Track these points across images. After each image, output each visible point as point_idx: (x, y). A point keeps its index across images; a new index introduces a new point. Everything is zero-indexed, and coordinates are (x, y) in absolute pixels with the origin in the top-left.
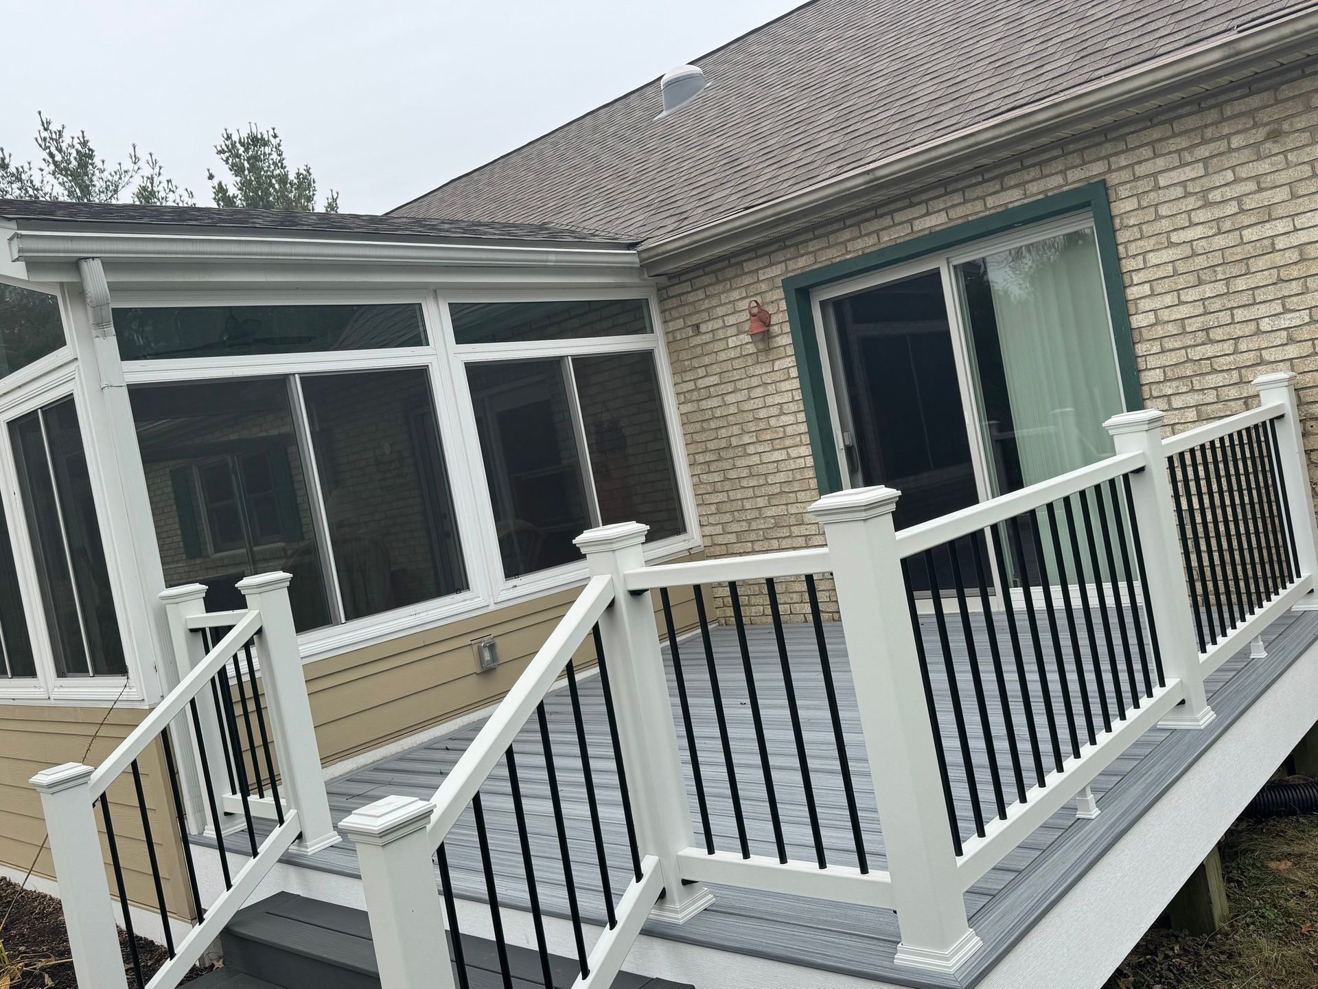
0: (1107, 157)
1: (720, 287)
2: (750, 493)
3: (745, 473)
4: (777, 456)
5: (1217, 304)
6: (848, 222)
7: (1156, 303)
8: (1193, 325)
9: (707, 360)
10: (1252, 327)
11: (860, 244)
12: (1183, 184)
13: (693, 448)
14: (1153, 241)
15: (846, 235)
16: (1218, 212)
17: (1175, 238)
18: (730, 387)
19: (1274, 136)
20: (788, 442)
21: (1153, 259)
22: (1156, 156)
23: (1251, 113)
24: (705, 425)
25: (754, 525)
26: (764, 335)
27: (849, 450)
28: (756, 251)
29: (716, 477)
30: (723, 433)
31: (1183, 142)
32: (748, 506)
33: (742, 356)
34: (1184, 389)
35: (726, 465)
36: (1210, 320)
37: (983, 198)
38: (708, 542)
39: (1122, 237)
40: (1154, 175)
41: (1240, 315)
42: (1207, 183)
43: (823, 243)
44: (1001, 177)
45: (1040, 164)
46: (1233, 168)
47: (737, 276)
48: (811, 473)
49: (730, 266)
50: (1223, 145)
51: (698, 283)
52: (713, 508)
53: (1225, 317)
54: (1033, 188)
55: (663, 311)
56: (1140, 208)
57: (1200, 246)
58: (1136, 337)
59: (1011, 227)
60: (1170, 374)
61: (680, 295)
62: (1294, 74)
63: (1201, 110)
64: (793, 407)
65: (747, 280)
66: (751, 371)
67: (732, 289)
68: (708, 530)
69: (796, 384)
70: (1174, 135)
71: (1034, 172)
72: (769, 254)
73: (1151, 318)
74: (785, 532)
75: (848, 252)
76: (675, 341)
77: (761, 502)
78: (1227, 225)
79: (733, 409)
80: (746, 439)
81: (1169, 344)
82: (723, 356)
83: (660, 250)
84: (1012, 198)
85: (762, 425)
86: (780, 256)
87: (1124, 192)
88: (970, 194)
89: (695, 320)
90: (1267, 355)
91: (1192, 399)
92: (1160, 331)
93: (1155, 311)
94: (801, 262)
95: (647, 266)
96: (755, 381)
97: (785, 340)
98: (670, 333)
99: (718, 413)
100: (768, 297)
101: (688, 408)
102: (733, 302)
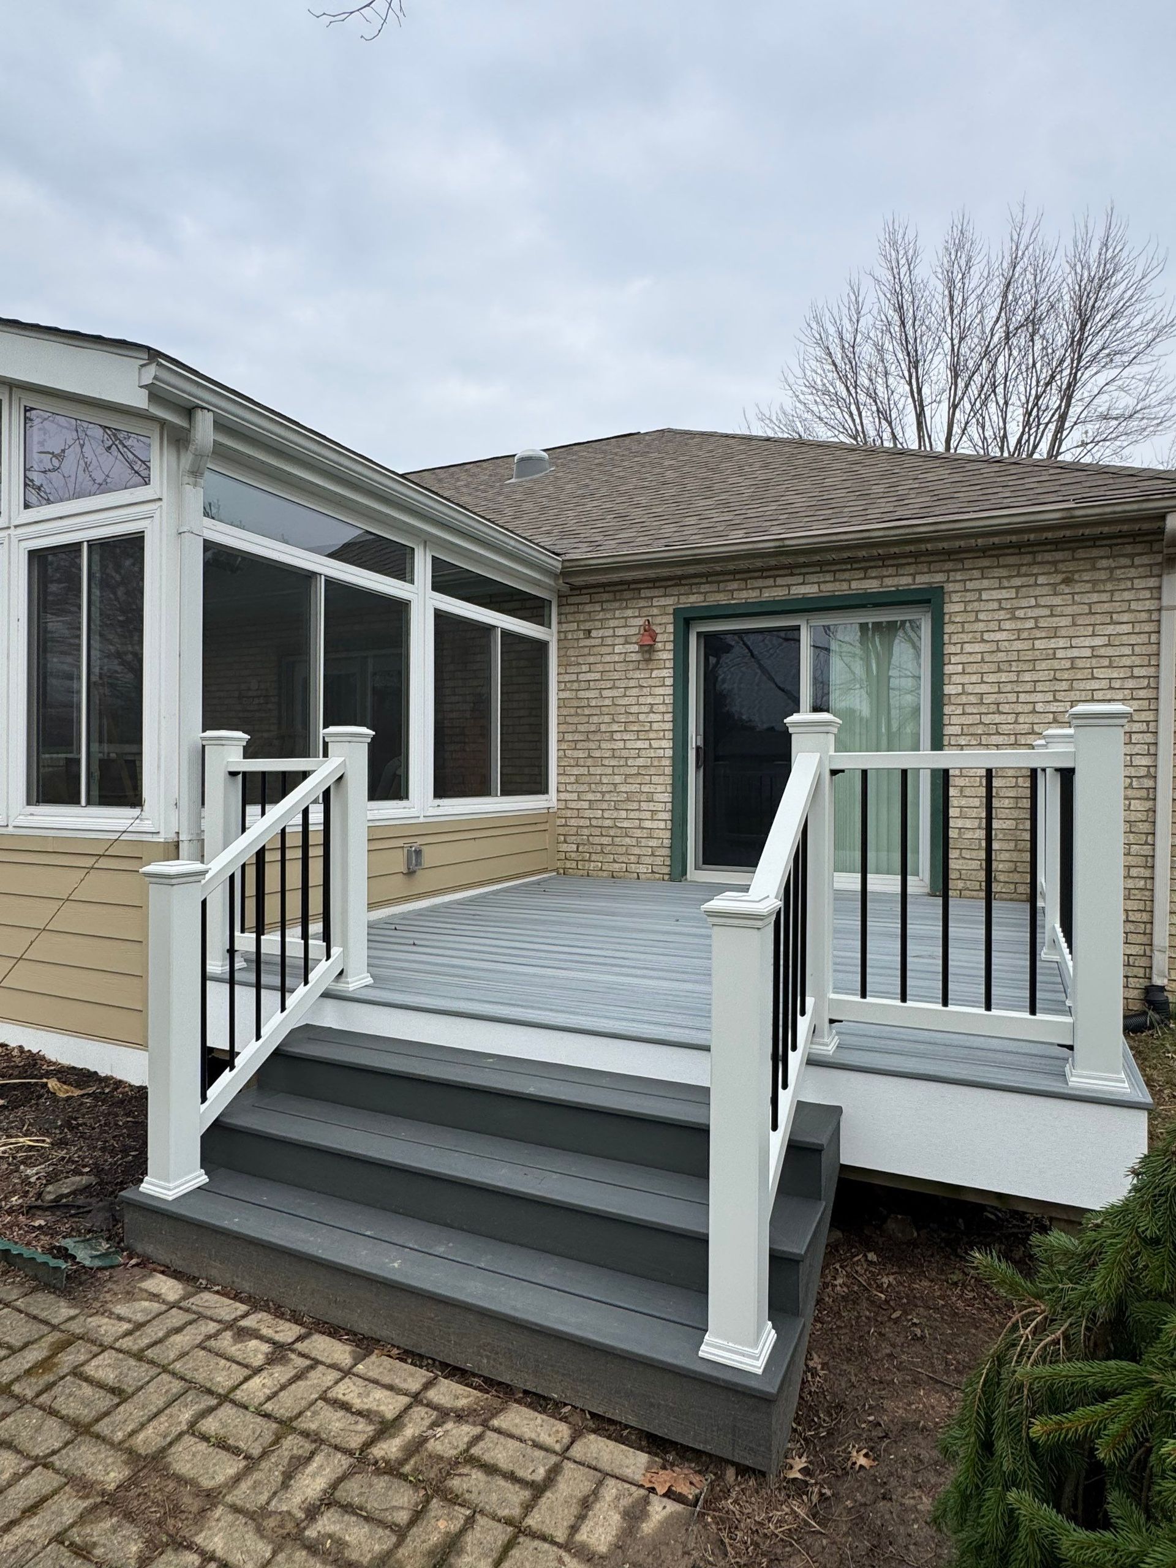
0: (948, 571)
1: (617, 604)
2: (609, 771)
3: (608, 754)
4: (639, 744)
5: (1009, 688)
6: (737, 576)
7: (966, 679)
8: (988, 699)
9: (592, 659)
10: (1030, 707)
11: (744, 594)
12: (999, 600)
13: (563, 728)
14: (970, 635)
15: (734, 585)
16: (1019, 625)
17: (986, 636)
18: (609, 684)
19: (1067, 581)
20: (652, 735)
21: (968, 648)
22: (983, 578)
23: (1055, 563)
24: (579, 711)
25: (607, 797)
26: (648, 650)
27: (698, 748)
28: (654, 583)
29: (581, 754)
30: (595, 719)
31: (1004, 572)
32: (605, 780)
33: (625, 661)
34: (974, 743)
35: (592, 745)
36: (1002, 698)
37: (849, 581)
38: (562, 805)
39: (948, 629)
40: (980, 591)
41: (1023, 697)
42: (1015, 603)
43: (714, 587)
44: (866, 569)
45: (897, 566)
46: (1036, 597)
47: (633, 598)
48: (668, 762)
49: (629, 589)
50: (1032, 580)
51: (596, 597)
52: (573, 779)
53: (1012, 697)
54: (888, 581)
55: (559, 614)
56: (965, 611)
57: (1004, 645)
58: (946, 700)
59: (864, 606)
60: (965, 731)
61: (578, 604)
62: (1088, 544)
63: (1020, 554)
64: (662, 708)
65: (642, 603)
66: (630, 675)
67: (627, 608)
68: (563, 796)
69: (670, 691)
70: (998, 567)
71: (892, 571)
72: (666, 587)
73: (960, 689)
74: (635, 806)
75: (734, 599)
76: (566, 639)
77: (618, 779)
78: (1025, 635)
79: (608, 702)
80: (615, 727)
81: (969, 709)
82: (608, 659)
83: (582, 563)
84: (872, 585)
85: (632, 718)
86: (675, 591)
87: (955, 598)
88: (839, 576)
89: (587, 626)
90: (1037, 729)
92: (964, 699)
93: (963, 685)
94: (693, 599)
95: (565, 573)
96: (632, 683)
97: (666, 655)
98: (565, 632)
99: (593, 703)
100: (658, 620)
101: (567, 694)
102: (626, 618)
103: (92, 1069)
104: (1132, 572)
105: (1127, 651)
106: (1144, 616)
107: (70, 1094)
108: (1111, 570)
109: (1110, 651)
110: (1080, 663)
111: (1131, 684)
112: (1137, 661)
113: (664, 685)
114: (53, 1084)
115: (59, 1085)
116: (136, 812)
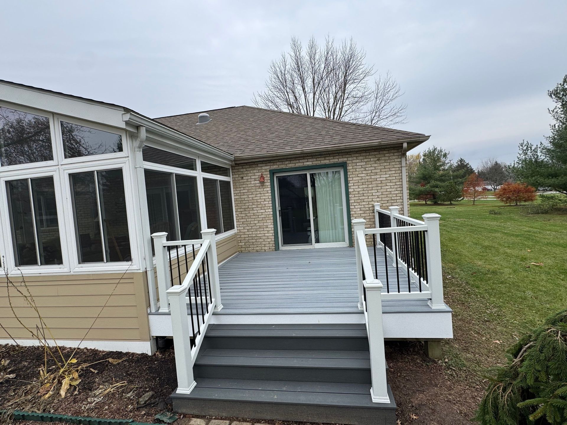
0: (347, 158)
1: (251, 169)
2: (253, 220)
3: (252, 214)
4: (262, 211)
5: (365, 189)
6: (288, 160)
7: (354, 187)
8: (361, 192)
9: (244, 186)
10: (371, 194)
11: (290, 165)
12: (361, 165)
13: (237, 207)
14: (355, 175)
15: (287, 162)
16: (367, 172)
17: (359, 175)
18: (251, 193)
19: (378, 160)
20: (266, 208)
21: (354, 179)
22: (357, 159)
23: (375, 155)
24: (241, 202)
25: (253, 228)
26: (262, 183)
27: (279, 211)
29: (243, 215)
30: (247, 204)
31: (362, 158)
32: (252, 222)
33: (255, 186)
34: (358, 204)
35: (247, 212)
36: (364, 192)
38: (239, 231)
39: (349, 173)
40: (356, 163)
41: (369, 192)
42: (366, 166)
43: (281, 163)
45: (334, 156)
46: (371, 164)
47: (256, 167)
48: (271, 216)
49: (254, 164)
50: (369, 160)
51: (244, 167)
52: (241, 223)
53: (367, 192)
54: (331, 161)
56: (353, 169)
57: (363, 178)
58: (350, 193)
60: (355, 201)
61: (238, 169)
62: (383, 150)
63: (366, 152)
64: (268, 200)
65: (259, 168)
66: (257, 190)
67: (254, 170)
68: (239, 228)
69: (270, 194)
70: (361, 156)
71: (332, 158)
72: (266, 163)
74: (262, 229)
75: (287, 166)
76: (235, 180)
77: (256, 222)
78: (369, 175)
79: (251, 199)
80: (254, 206)
81: (356, 196)
82: (249, 185)
83: (241, 157)
84: (327, 162)
85: (259, 203)
86: (269, 164)
87: (350, 165)
88: (318, 159)
89: (242, 176)
90: (374, 200)
91: (359, 207)
92: (354, 193)
93: (354, 189)
94: (275, 167)
95: (234, 161)
96: (258, 193)
97: (268, 184)
98: (235, 178)
99: (246, 199)
100: (264, 173)
101: (237, 197)
102: (254, 173)
103: (120, 351)
104: (394, 157)
105: (394, 178)
106: (398, 169)
107: (117, 362)
108: (389, 157)
109: (390, 178)
110: (383, 182)
111: (396, 187)
112: (397, 181)
113: (268, 193)
114: (110, 360)
115: (113, 359)
116: (130, 263)
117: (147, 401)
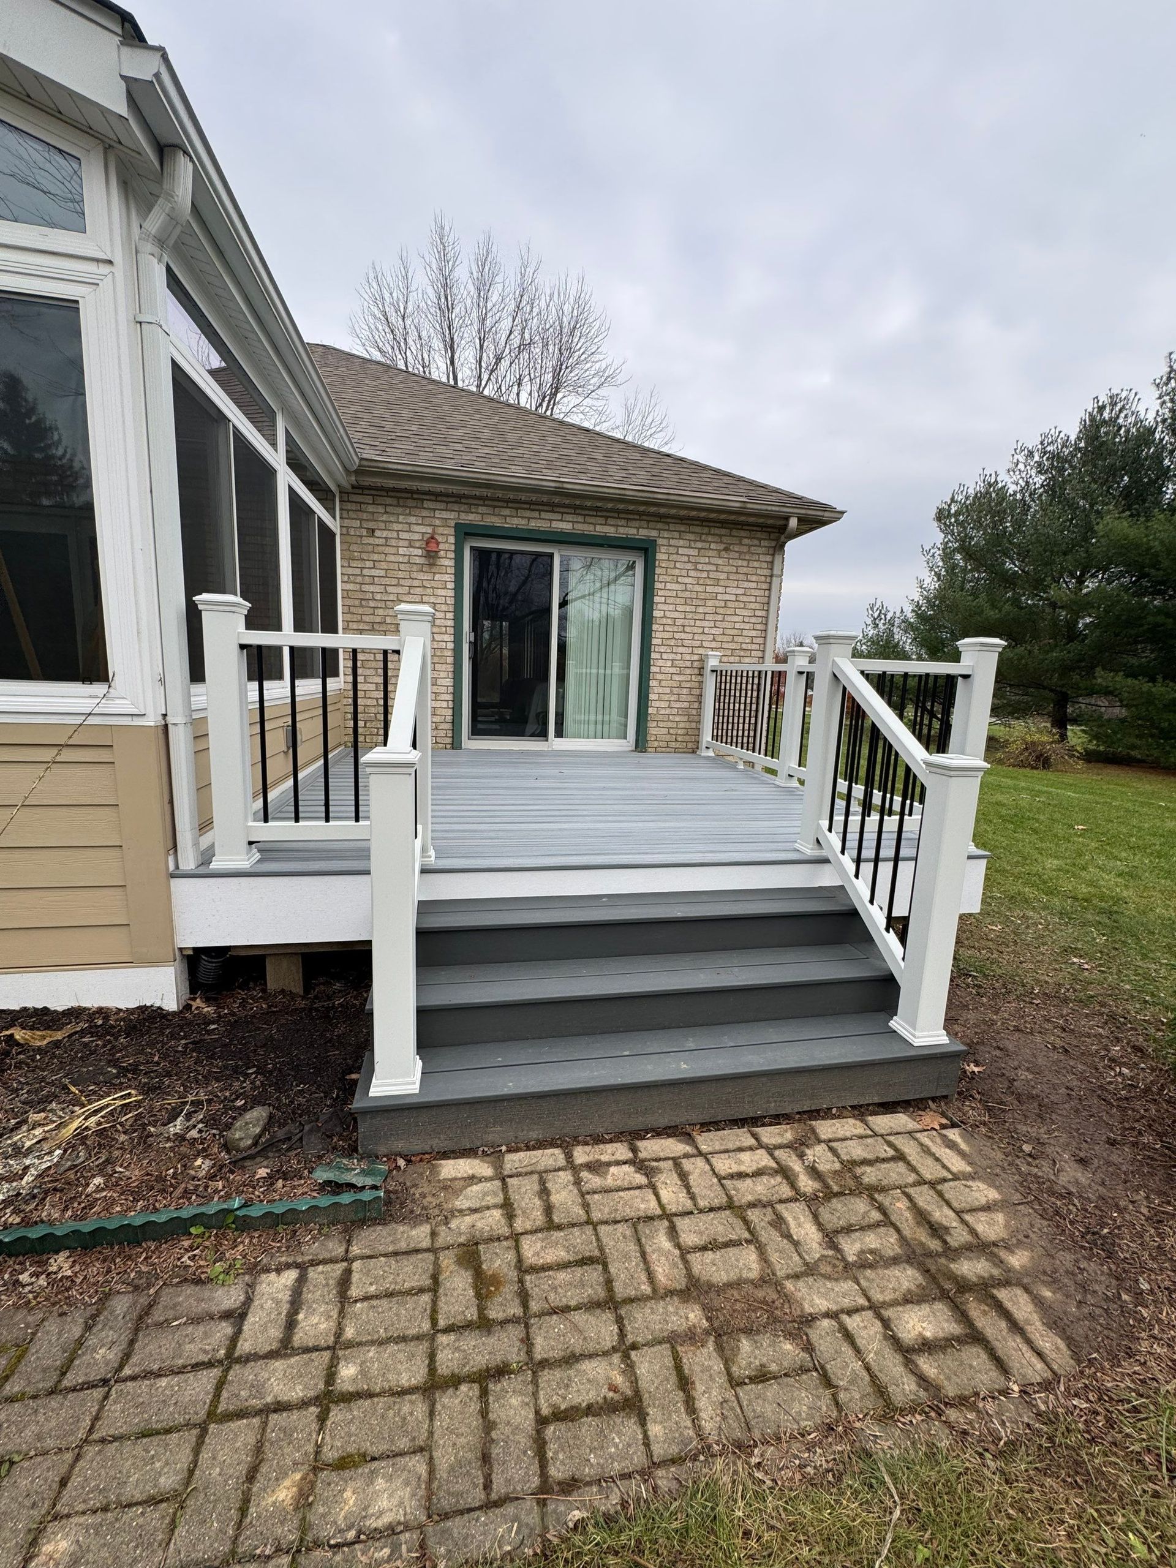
0: (660, 530)
1: (400, 510)
5: (690, 616)
6: (510, 505)
7: (666, 607)
8: (679, 622)
9: (376, 557)
10: (701, 630)
11: (514, 521)
12: (689, 556)
13: (348, 617)
14: (670, 577)
15: (507, 512)
16: (699, 574)
17: (680, 580)
18: (394, 582)
19: (726, 549)
21: (669, 586)
22: (680, 538)
24: (364, 603)
26: (431, 556)
27: (470, 642)
28: (437, 496)
30: (380, 612)
31: (692, 537)
33: (409, 563)
34: (669, 651)
36: (686, 622)
37: (595, 525)
39: (656, 571)
40: (678, 547)
41: (698, 623)
42: (698, 559)
43: (489, 510)
44: (607, 517)
45: (628, 519)
46: (709, 557)
47: (416, 507)
48: (450, 653)
49: (412, 498)
50: (707, 545)
51: (379, 500)
53: (692, 623)
54: (621, 530)
55: (341, 509)
56: (668, 560)
57: (689, 587)
58: (652, 621)
59: (601, 545)
60: (664, 643)
61: (361, 503)
62: (739, 526)
63: (702, 526)
64: (444, 608)
65: (425, 513)
66: (414, 575)
67: (410, 514)
69: (451, 593)
70: (689, 532)
71: (623, 522)
72: (447, 503)
73: (661, 614)
75: (506, 523)
76: (348, 534)
78: (701, 582)
79: (393, 597)
81: (668, 628)
82: (391, 558)
84: (610, 531)
86: (456, 507)
87: (663, 549)
88: (588, 519)
89: (371, 525)
90: (704, 644)
91: (672, 656)
92: (664, 621)
93: (664, 611)
94: (471, 517)
95: (359, 472)
96: (416, 583)
97: (448, 562)
98: (348, 528)
99: (378, 597)
100: (440, 530)
101: (351, 587)
102: (410, 524)
103: (40, 1006)
104: (760, 550)
105: (753, 599)
106: (763, 579)
107: (48, 1040)
108: (750, 546)
109: (745, 599)
110: (729, 604)
111: (753, 620)
112: (757, 606)
113: (446, 588)
114: (19, 1034)
115: (29, 1032)
116: (99, 689)
117: (260, 1136)
